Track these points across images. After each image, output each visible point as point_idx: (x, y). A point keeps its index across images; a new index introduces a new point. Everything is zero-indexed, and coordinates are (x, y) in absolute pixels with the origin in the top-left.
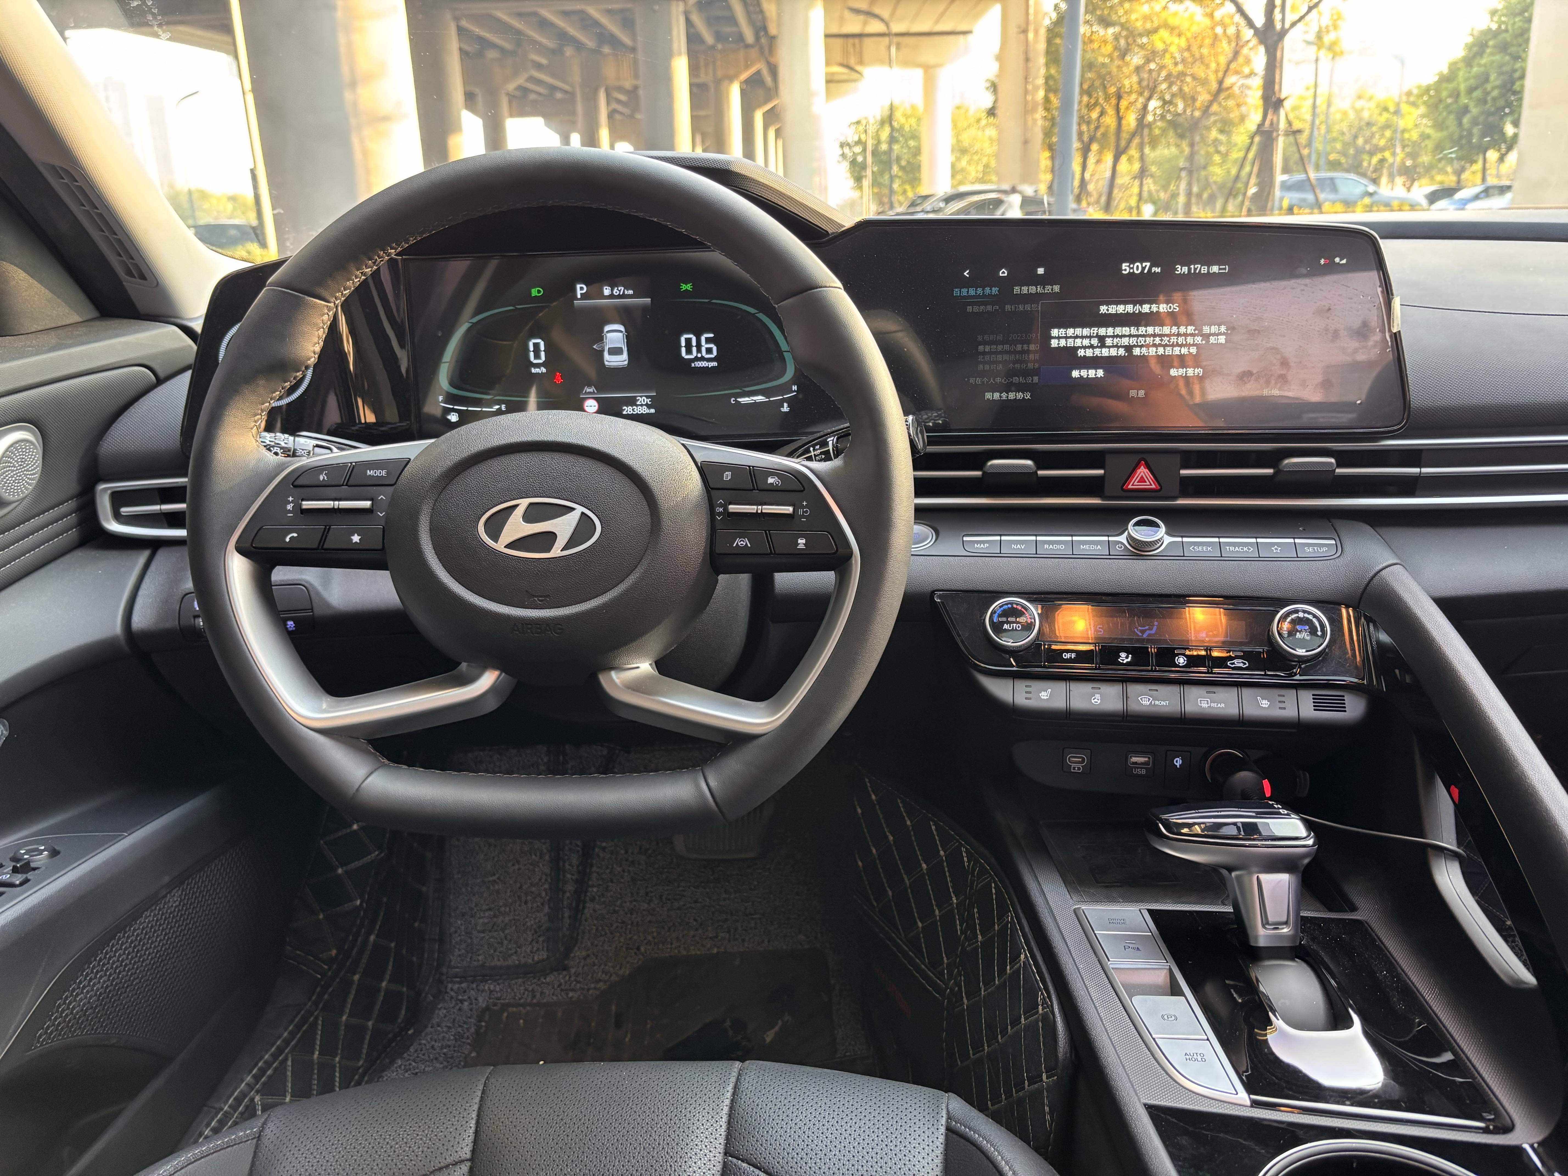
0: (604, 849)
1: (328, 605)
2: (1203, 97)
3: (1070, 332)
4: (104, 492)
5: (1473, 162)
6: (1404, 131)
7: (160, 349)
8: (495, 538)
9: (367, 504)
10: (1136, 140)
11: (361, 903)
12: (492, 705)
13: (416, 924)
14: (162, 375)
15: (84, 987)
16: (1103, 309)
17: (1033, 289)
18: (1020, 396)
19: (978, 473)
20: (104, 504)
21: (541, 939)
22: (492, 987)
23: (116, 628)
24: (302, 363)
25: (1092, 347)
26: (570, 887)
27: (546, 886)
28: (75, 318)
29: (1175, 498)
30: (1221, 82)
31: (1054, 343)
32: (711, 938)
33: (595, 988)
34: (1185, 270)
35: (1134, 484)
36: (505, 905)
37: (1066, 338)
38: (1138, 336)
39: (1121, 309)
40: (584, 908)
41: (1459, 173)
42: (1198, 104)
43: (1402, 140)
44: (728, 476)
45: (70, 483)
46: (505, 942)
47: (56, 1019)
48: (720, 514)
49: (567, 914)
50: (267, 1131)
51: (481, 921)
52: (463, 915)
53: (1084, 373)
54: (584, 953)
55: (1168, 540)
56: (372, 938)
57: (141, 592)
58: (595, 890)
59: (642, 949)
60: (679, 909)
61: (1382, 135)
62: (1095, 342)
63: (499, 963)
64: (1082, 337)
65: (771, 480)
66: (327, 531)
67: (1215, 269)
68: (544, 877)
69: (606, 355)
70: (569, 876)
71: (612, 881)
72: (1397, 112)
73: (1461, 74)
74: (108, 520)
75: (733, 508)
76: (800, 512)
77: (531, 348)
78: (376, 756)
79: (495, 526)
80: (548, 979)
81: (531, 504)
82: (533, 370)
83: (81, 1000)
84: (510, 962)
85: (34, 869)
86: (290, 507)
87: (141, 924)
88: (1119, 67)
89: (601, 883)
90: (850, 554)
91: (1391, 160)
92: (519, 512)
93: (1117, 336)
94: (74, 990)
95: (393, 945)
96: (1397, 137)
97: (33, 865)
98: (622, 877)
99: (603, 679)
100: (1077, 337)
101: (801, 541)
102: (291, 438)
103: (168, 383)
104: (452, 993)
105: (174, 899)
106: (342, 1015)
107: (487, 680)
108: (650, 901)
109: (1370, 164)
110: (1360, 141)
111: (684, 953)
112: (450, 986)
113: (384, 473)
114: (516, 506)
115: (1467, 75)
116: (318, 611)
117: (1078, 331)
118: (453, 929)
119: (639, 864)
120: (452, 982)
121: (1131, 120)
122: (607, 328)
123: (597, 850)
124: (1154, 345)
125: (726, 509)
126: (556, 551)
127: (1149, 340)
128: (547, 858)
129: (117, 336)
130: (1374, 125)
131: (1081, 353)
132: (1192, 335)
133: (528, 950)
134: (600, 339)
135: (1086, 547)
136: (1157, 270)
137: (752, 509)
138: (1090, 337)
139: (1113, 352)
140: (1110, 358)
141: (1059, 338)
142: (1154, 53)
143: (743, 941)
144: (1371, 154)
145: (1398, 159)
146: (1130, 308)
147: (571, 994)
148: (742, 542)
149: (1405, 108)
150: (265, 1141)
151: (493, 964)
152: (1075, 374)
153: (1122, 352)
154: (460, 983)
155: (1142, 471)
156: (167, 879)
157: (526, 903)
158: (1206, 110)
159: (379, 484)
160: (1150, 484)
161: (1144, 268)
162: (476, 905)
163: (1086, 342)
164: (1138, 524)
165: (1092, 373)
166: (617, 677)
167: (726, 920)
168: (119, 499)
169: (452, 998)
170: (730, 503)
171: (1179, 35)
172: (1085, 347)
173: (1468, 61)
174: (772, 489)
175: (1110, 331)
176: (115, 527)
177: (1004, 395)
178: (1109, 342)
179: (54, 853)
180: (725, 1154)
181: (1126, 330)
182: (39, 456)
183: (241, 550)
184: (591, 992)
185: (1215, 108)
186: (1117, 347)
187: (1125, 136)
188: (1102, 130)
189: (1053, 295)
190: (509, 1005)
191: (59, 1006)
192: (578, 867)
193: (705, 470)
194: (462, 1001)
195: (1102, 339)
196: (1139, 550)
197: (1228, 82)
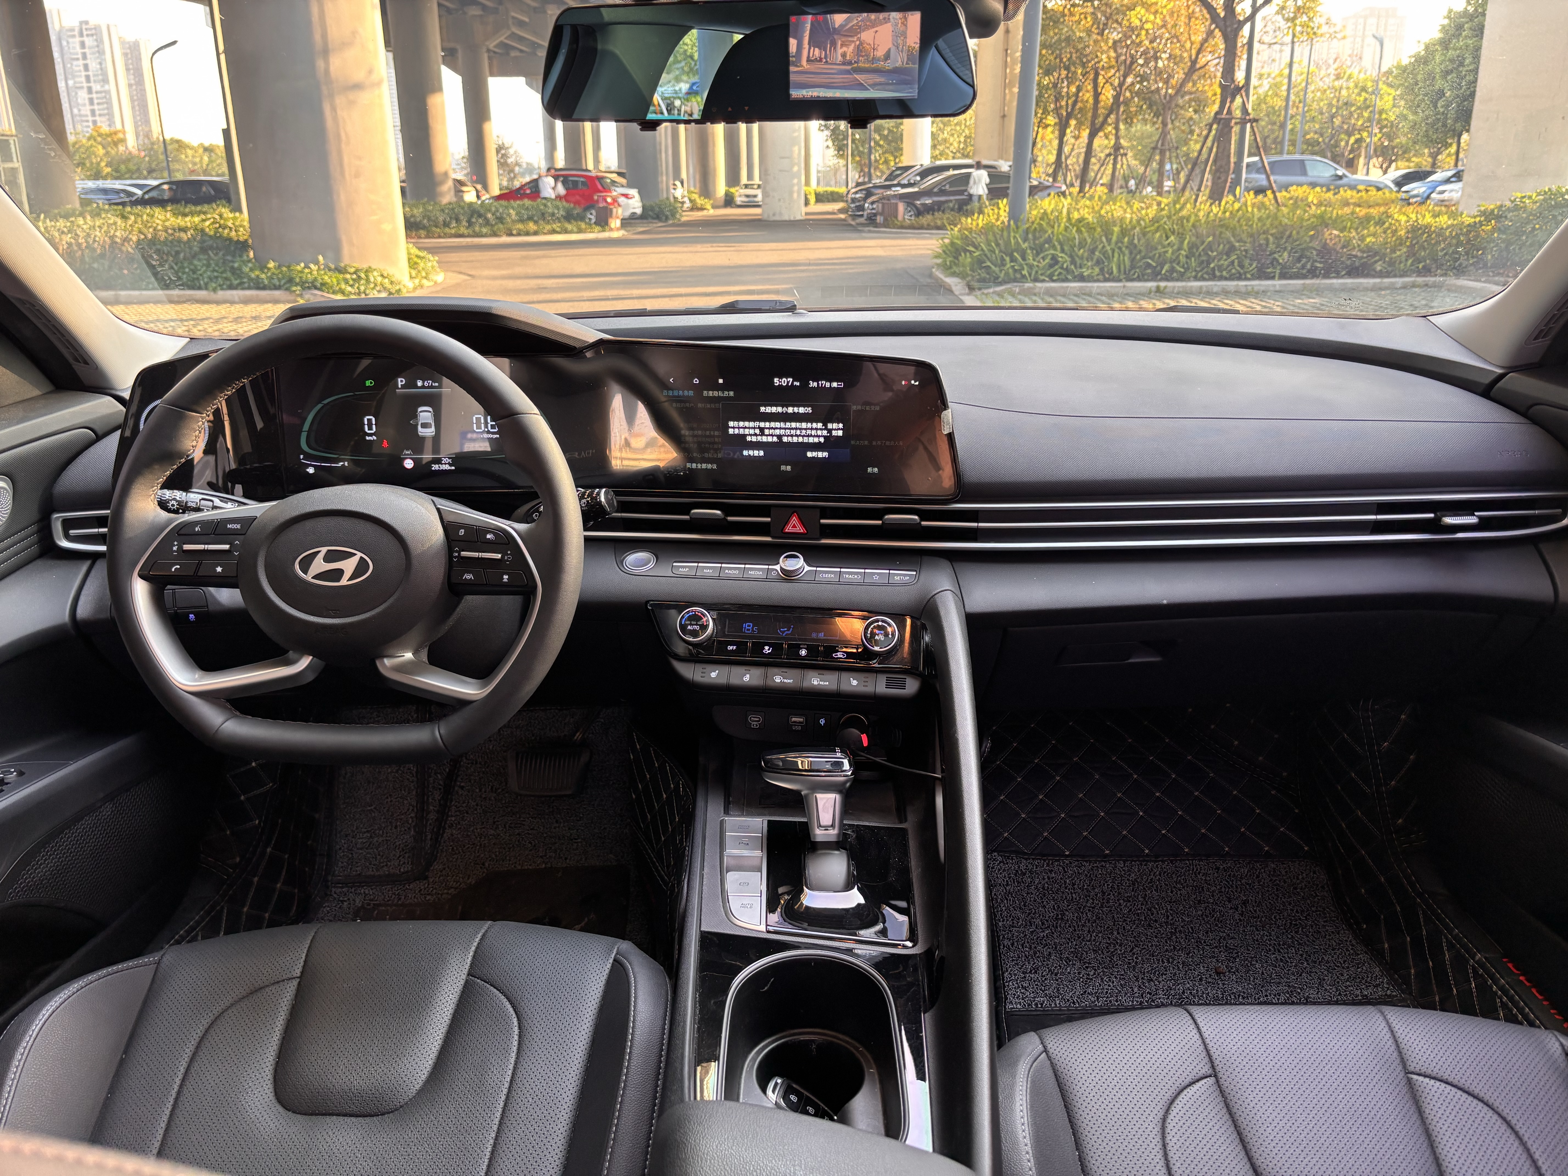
0: (462, 788)
1: (218, 603)
2: (1179, 76)
3: (741, 424)
4: (57, 519)
5: (1447, 146)
6: (1381, 112)
7: (99, 415)
8: (305, 572)
9: (227, 547)
10: (1112, 119)
11: (259, 823)
12: (310, 677)
13: (309, 843)
14: (100, 433)
15: (41, 864)
16: (762, 409)
17: (716, 393)
18: (709, 466)
19: (687, 517)
20: (57, 528)
21: (407, 855)
22: (367, 892)
23: (66, 617)
24: (184, 454)
25: (756, 435)
26: (432, 816)
27: (413, 815)
28: (36, 392)
29: (819, 539)
30: (1194, 62)
31: (731, 431)
32: (541, 857)
33: (448, 893)
34: (815, 384)
35: (789, 529)
36: (380, 829)
37: (739, 428)
38: (785, 429)
39: (774, 409)
40: (444, 832)
41: (1434, 156)
42: (1173, 82)
43: (1379, 121)
44: (462, 532)
45: (33, 513)
46: (379, 857)
47: (21, 883)
48: (456, 557)
49: (429, 837)
50: (164, 959)
51: (360, 841)
52: (346, 836)
53: (751, 453)
54: (441, 867)
55: (807, 568)
56: (269, 850)
57: (83, 592)
58: (453, 819)
59: (487, 864)
60: (519, 834)
61: (1360, 116)
62: (757, 431)
63: (372, 873)
64: (749, 428)
65: (488, 536)
66: (199, 565)
67: (835, 385)
68: (411, 808)
69: (420, 429)
70: (431, 808)
71: (467, 813)
72: (1376, 92)
73: (1438, 58)
74: (60, 539)
75: (463, 554)
76: (506, 558)
77: (366, 422)
78: (230, 709)
79: (306, 565)
80: (411, 886)
81: (329, 551)
82: (368, 438)
83: (39, 873)
84: (381, 873)
85: (7, 784)
86: (175, 548)
87: (82, 825)
88: (1096, 42)
89: (458, 813)
90: (536, 586)
91: (1368, 140)
92: (321, 556)
93: (772, 428)
94: (34, 865)
95: (286, 856)
96: (1376, 118)
97: (6, 781)
98: (476, 810)
99: (378, 663)
100: (746, 428)
101: (506, 577)
102: (184, 494)
103: (104, 440)
104: (335, 896)
105: (107, 810)
106: (243, 907)
107: (305, 662)
108: (497, 828)
109: (1347, 143)
110: (1337, 121)
111: (519, 867)
112: (333, 890)
113: (239, 526)
114: (319, 552)
115: (1443, 57)
116: (211, 608)
117: (747, 424)
118: (338, 847)
119: (490, 800)
120: (334, 887)
121: (1108, 95)
122: (420, 409)
123: (456, 788)
124: (796, 435)
125: (459, 554)
126: (344, 582)
127: (793, 432)
128: (414, 793)
129: (67, 408)
130: (1353, 105)
131: (749, 439)
132: (821, 429)
133: (396, 864)
134: (415, 416)
135: (752, 573)
136: (798, 384)
137: (475, 555)
138: (754, 428)
139: (770, 439)
140: (768, 443)
141: (734, 428)
142: (1132, 29)
143: (566, 859)
144: (1349, 134)
145: (1375, 139)
146: (780, 409)
147: (428, 897)
148: (469, 576)
149: (1384, 88)
150: (162, 965)
151: (368, 873)
152: (745, 453)
153: (775, 439)
154: (342, 888)
155: (794, 520)
156: (101, 795)
157: (396, 827)
158: (1180, 90)
159: (235, 533)
160: (800, 529)
161: (788, 382)
162: (357, 828)
163: (752, 432)
164: (787, 557)
165: (756, 453)
166: (387, 662)
167: (555, 843)
168: (68, 525)
169: (335, 899)
170: (463, 551)
171: (1156, 13)
172: (751, 435)
173: (1445, 43)
174: (489, 542)
175: (767, 425)
176: (65, 544)
177: (699, 465)
178: (767, 432)
179: (21, 774)
180: (468, 975)
181: (778, 425)
182: (10, 497)
183: (142, 576)
184: (444, 896)
185: (1189, 86)
186: (772, 435)
187: (1101, 111)
188: (1079, 105)
189: (728, 398)
190: (379, 905)
191: (24, 875)
192: (439, 801)
193: (449, 528)
194: (342, 901)
195: (762, 430)
196: (788, 576)
197: (1202, 61)
